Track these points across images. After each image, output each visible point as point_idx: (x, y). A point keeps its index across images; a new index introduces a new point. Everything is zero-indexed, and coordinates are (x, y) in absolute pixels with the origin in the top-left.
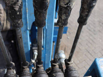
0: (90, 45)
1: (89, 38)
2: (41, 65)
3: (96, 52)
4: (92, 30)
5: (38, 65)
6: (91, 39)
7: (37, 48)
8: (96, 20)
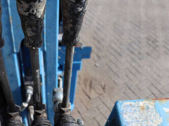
0: (132, 77)
1: (131, 65)
2: (15, 113)
3: (142, 89)
4: (136, 52)
5: (10, 113)
6: (133, 67)
7: (33, 83)
8: (142, 36)
